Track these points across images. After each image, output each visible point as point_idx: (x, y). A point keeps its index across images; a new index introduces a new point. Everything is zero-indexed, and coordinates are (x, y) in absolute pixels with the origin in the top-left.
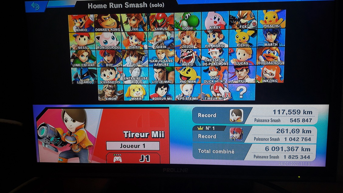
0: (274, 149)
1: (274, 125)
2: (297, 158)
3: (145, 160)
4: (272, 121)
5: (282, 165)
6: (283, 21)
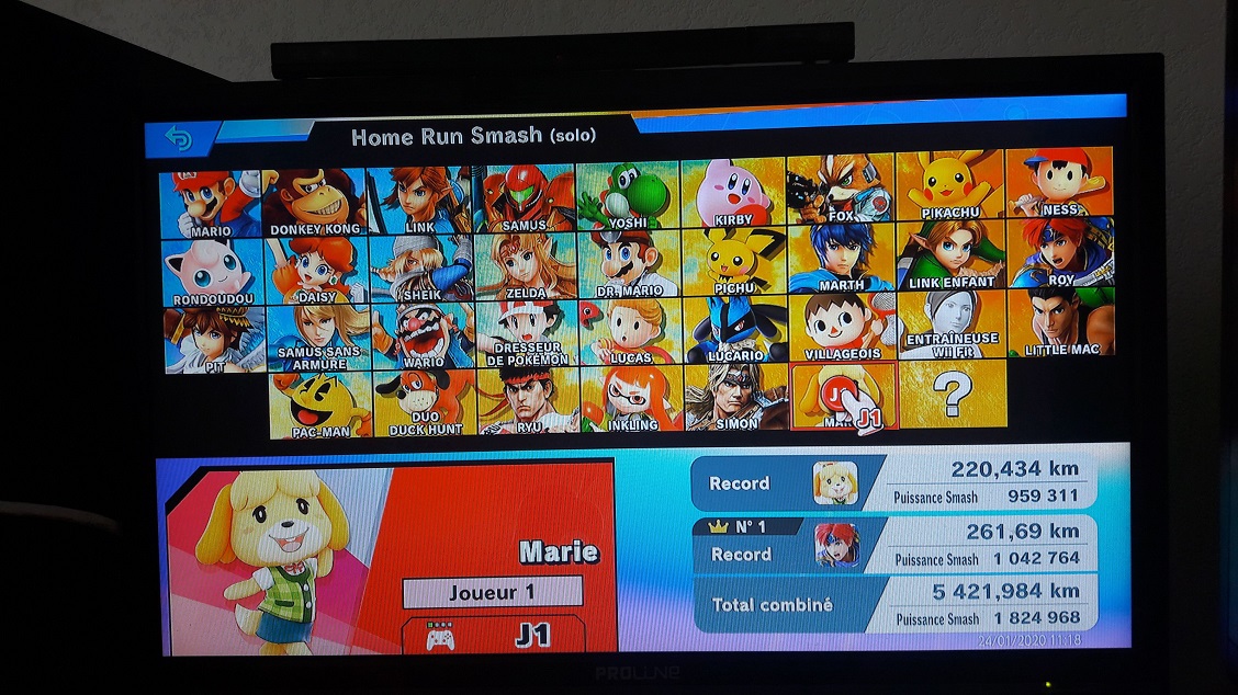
3: (535, 639)
4: (952, 498)
5: (989, 645)
6: (992, 190)
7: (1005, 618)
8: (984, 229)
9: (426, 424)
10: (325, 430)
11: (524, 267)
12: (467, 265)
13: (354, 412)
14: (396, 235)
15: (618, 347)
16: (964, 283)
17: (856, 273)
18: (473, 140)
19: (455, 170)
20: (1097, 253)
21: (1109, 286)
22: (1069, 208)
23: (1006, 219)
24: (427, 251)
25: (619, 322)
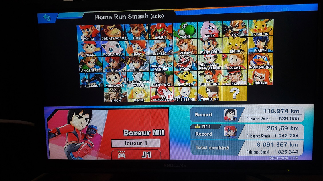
0: (265, 145)
1: (264, 123)
2: (286, 152)
3: (147, 156)
4: (263, 119)
5: (272, 159)
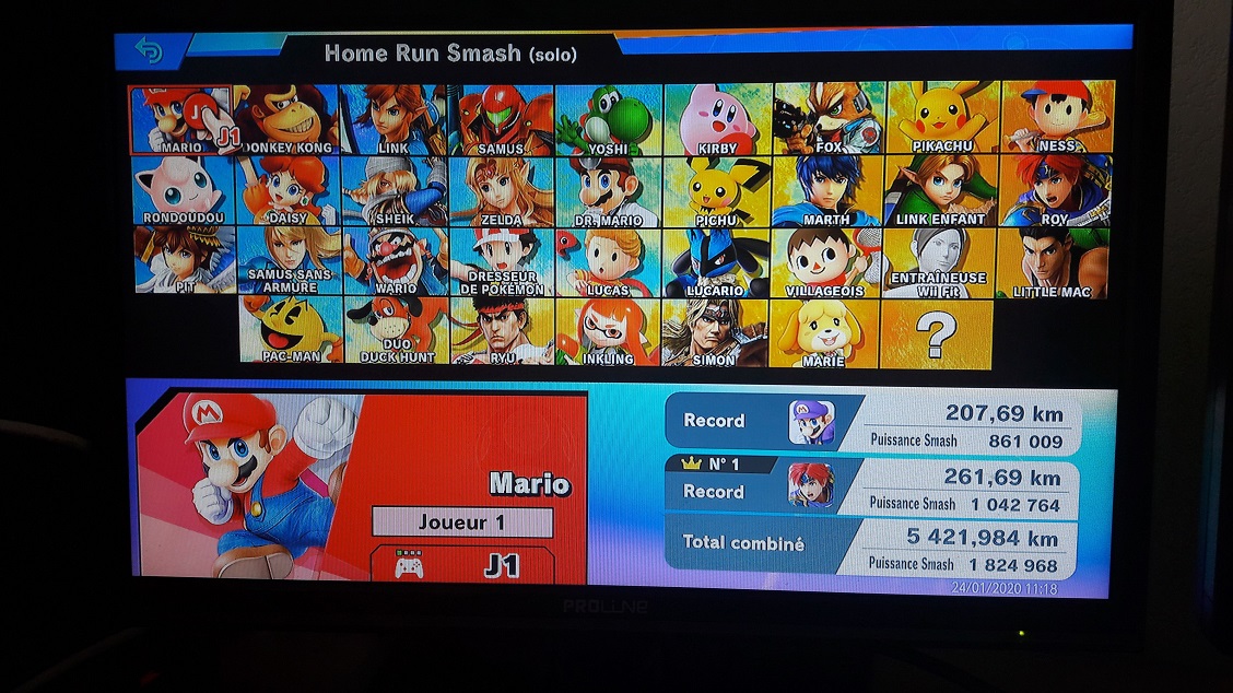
3: (504, 570)
4: (930, 441)
5: (963, 592)
6: (986, 123)
7: (981, 565)
8: (976, 163)
9: (397, 352)
10: (295, 355)
11: (500, 193)
12: (440, 188)
13: (326, 336)
14: (369, 156)
15: (595, 279)
16: (953, 220)
17: (842, 207)
18: (449, 57)
19: (430, 89)
20: (1093, 190)
21: (1104, 227)
22: (1066, 145)
23: (1000, 154)
24: (399, 173)
25: (597, 253)
